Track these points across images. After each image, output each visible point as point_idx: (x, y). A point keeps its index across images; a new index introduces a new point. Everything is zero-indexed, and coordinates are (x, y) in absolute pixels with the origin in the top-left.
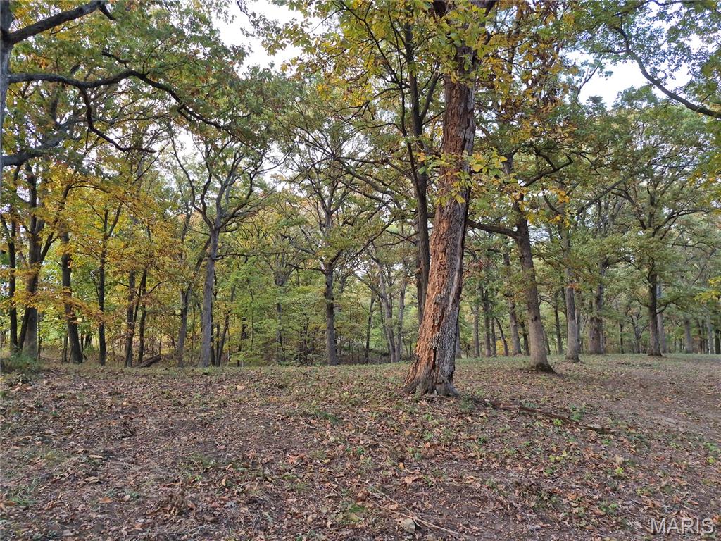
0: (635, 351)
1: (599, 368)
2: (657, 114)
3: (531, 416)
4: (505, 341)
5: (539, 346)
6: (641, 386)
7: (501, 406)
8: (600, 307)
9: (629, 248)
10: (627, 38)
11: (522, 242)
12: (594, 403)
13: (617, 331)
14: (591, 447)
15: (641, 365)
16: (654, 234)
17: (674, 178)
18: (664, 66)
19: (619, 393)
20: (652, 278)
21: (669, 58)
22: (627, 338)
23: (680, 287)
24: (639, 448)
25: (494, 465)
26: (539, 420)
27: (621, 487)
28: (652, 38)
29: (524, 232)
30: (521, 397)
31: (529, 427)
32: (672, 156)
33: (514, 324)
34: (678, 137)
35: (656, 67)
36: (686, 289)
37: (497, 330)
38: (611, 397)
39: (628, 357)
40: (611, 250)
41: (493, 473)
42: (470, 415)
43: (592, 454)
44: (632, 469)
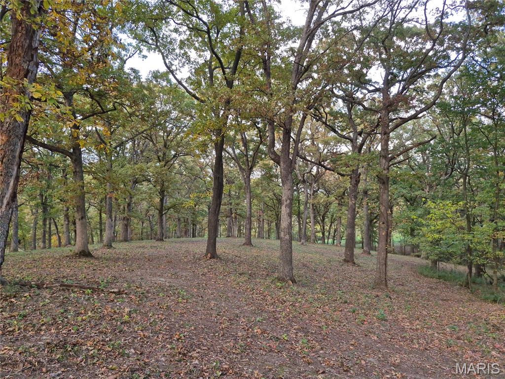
0: (150, 238)
1: (125, 251)
2: (171, 91)
3: (68, 290)
4: (59, 236)
5: (83, 238)
6: (149, 260)
7: (45, 286)
8: (129, 210)
9: (150, 173)
10: (157, 38)
11: (76, 160)
12: (117, 275)
13: (140, 226)
14: (110, 305)
15: (151, 247)
16: (165, 165)
17: (178, 134)
18: (176, 62)
19: (135, 266)
20: (162, 193)
21: (179, 58)
22: (145, 230)
23: (176, 199)
24: (141, 300)
25: (30, 333)
26: (74, 292)
27: (125, 328)
28: (171, 43)
29: (78, 154)
30: (64, 277)
31: (65, 299)
32: (177, 119)
33: (67, 223)
34: (181, 109)
35: (172, 62)
36: (180, 200)
37: (53, 228)
38: (129, 270)
39: (143, 243)
40: (139, 173)
41: (28, 340)
42: (15, 297)
43: (110, 310)
44: (135, 315)
